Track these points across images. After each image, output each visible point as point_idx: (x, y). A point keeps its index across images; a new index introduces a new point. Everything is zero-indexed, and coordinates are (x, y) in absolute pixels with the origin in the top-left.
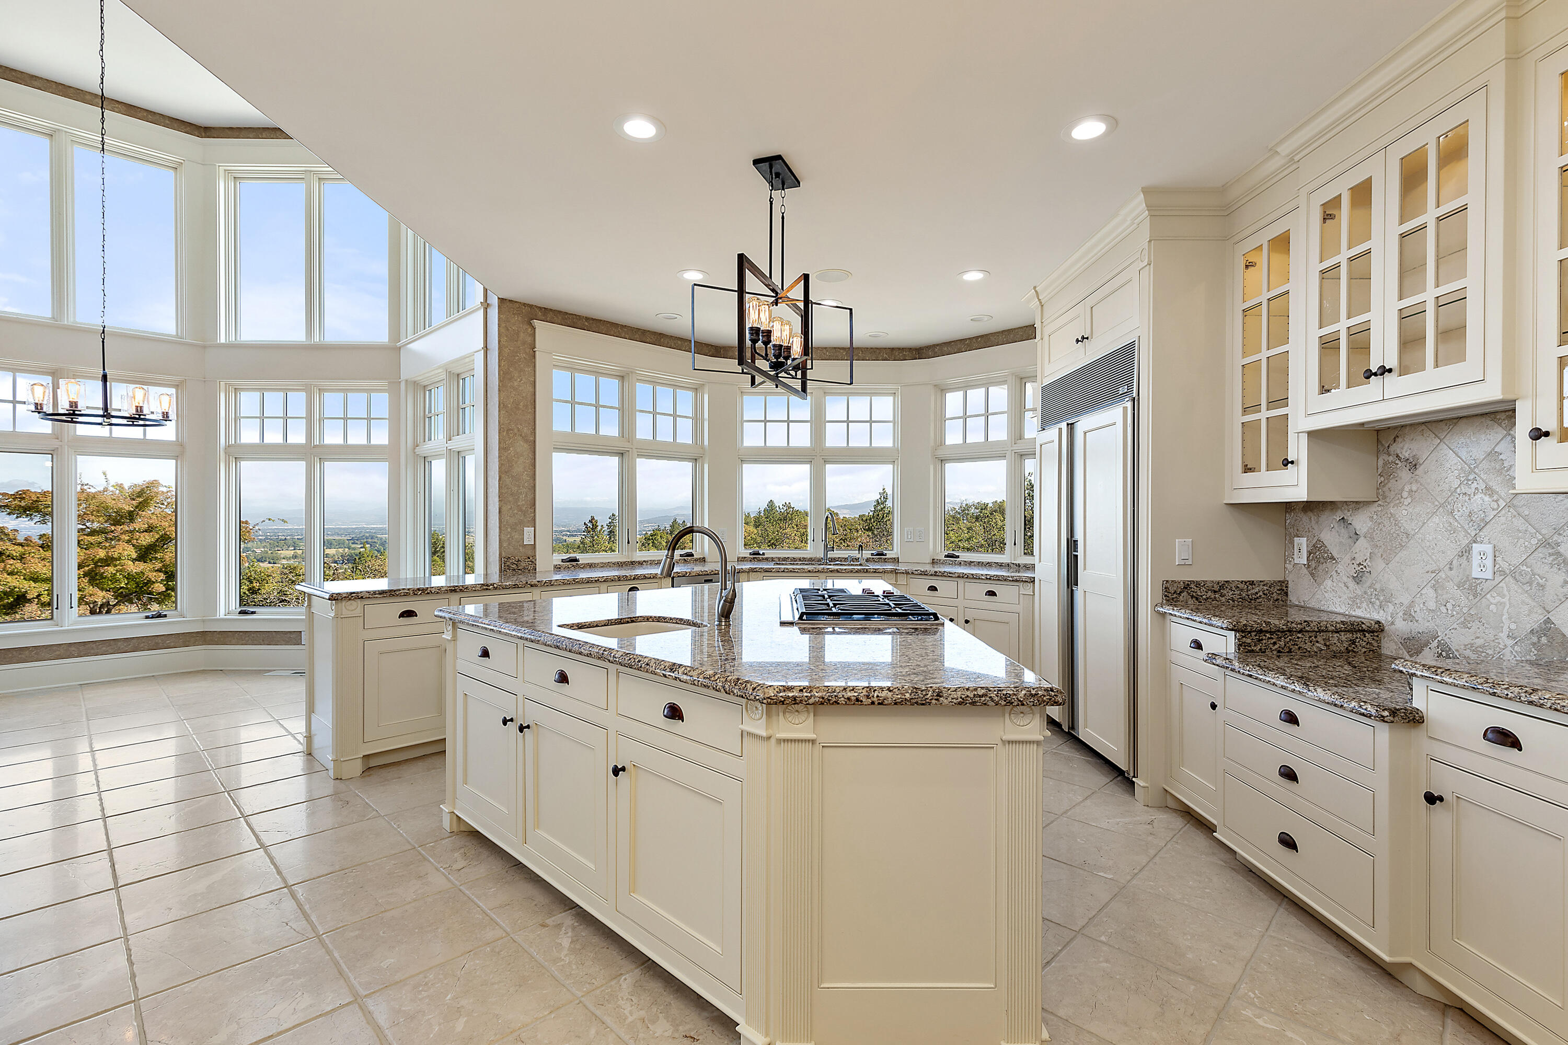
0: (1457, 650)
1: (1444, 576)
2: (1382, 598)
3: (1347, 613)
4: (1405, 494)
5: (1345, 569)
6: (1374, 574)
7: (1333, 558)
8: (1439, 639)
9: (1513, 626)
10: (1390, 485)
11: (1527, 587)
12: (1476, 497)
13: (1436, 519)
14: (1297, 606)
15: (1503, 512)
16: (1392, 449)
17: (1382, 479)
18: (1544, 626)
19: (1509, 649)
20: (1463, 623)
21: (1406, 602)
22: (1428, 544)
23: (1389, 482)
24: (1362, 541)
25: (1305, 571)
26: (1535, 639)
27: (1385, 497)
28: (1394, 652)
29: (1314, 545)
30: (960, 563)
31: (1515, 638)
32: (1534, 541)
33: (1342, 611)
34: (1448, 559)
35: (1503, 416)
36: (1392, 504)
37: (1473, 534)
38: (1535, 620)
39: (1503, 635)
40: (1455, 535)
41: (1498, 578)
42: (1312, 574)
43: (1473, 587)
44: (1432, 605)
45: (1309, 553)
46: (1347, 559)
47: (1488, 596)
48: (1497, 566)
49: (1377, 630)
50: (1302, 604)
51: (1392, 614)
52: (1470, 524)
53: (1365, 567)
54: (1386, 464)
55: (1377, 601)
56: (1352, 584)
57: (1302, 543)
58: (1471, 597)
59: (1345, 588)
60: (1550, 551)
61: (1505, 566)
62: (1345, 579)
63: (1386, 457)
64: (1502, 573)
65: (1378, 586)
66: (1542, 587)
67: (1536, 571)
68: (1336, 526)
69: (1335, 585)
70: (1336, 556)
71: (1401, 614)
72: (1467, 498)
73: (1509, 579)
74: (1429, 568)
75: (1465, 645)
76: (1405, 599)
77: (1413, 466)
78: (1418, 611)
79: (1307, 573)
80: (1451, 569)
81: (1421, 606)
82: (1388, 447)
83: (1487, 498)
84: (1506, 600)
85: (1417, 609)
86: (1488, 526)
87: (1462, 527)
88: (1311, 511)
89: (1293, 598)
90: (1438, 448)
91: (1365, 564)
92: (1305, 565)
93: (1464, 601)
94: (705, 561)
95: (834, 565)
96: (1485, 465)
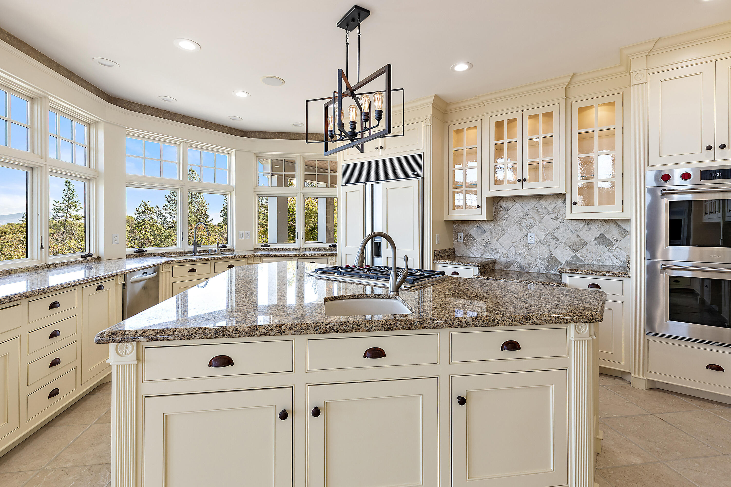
0: (523, 265)
1: (518, 243)
2: (495, 251)
3: (481, 257)
4: (504, 218)
5: (480, 241)
6: (492, 244)
7: (475, 239)
8: (517, 262)
9: (541, 257)
10: (498, 215)
11: (545, 245)
12: (529, 220)
13: (515, 226)
14: (459, 256)
15: (537, 224)
16: (499, 204)
17: (495, 213)
18: (550, 256)
19: (540, 263)
20: (525, 257)
21: (504, 252)
22: (512, 234)
23: (497, 214)
24: (487, 233)
25: (462, 244)
26: (547, 260)
27: (496, 219)
28: (500, 268)
29: (466, 235)
30: (272, 249)
31: (541, 260)
32: (547, 232)
33: (479, 257)
34: (520, 238)
35: (537, 197)
36: (499, 222)
37: (528, 231)
38: (548, 254)
39: (538, 259)
40: (522, 231)
41: (536, 243)
42: (466, 245)
43: (528, 246)
44: (514, 252)
45: (464, 238)
46: (481, 239)
47: (533, 248)
48: (536, 240)
49: (494, 262)
50: (461, 256)
51: (499, 256)
52: (527, 228)
53: (488, 242)
54: (496, 209)
55: (493, 253)
56: (482, 247)
57: (461, 235)
58: (527, 249)
59: (480, 249)
60: (552, 235)
61: (538, 240)
62: (480, 246)
63: (496, 206)
64: (537, 241)
65: (493, 248)
66: (549, 245)
67: (547, 241)
68: (476, 229)
69: (476, 248)
70: (476, 238)
71: (502, 256)
72: (526, 220)
73: (539, 243)
74: (513, 241)
75: (526, 264)
76: (504, 251)
77: (507, 210)
78: (509, 254)
79: (463, 245)
80: (520, 241)
81: (510, 253)
82: (497, 203)
83: (532, 220)
84: (538, 249)
85: (508, 254)
86: (533, 228)
87: (524, 229)
88: (465, 223)
89: (457, 254)
90: (516, 205)
91: (488, 241)
92: (462, 242)
93: (525, 250)
94: (100, 259)
95: (202, 255)
96: (531, 210)
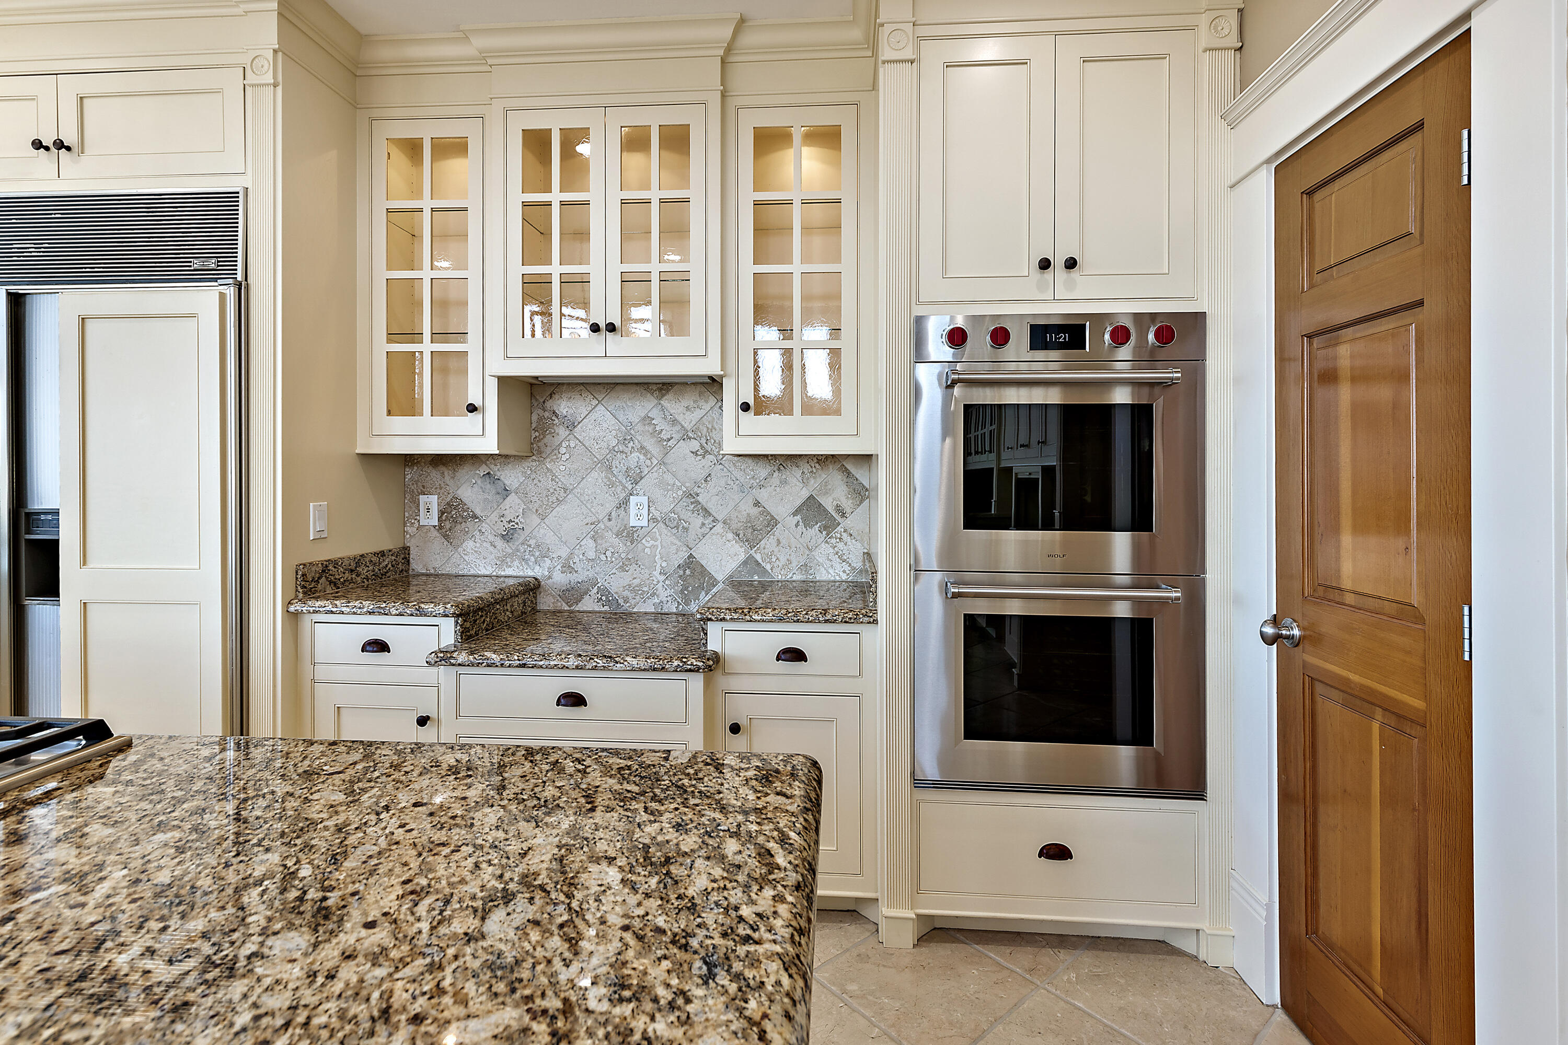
0: (616, 593)
1: (603, 527)
2: (537, 554)
3: (494, 574)
4: (563, 450)
5: (491, 525)
6: (527, 532)
7: (475, 517)
8: (599, 585)
9: (664, 564)
10: (545, 440)
11: (675, 531)
12: (633, 455)
13: (595, 474)
14: (423, 574)
15: (655, 469)
16: (548, 404)
17: (537, 434)
18: (688, 561)
19: (661, 584)
20: (621, 567)
21: (564, 555)
22: (587, 498)
23: (544, 437)
24: (512, 498)
25: (435, 533)
26: (681, 572)
27: (540, 452)
28: (552, 605)
29: (448, 504)
31: (665, 574)
32: (680, 493)
33: (487, 573)
34: (607, 511)
35: (655, 387)
36: (548, 460)
37: (630, 488)
38: (684, 555)
39: (657, 573)
40: (613, 489)
41: (652, 525)
42: (446, 537)
43: (630, 535)
44: (591, 555)
45: (442, 513)
46: (494, 517)
47: (644, 541)
48: (651, 515)
49: (532, 588)
50: (432, 571)
51: (550, 568)
52: (628, 479)
53: (517, 524)
54: (541, 419)
55: (532, 557)
56: (500, 543)
57: (431, 503)
58: (629, 544)
59: (491, 549)
60: (693, 500)
61: (657, 514)
62: (491, 538)
63: (540, 412)
64: (655, 520)
65: (532, 542)
66: (686, 529)
67: (681, 517)
68: (479, 482)
69: (478, 545)
70: (478, 512)
71: (559, 567)
72: (624, 455)
73: (661, 525)
74: (589, 520)
75: (624, 587)
76: (564, 552)
77: (571, 425)
78: (578, 562)
79: (438, 535)
80: (610, 520)
81: (581, 556)
82: (544, 402)
83: (642, 457)
84: (658, 543)
85: (576, 560)
86: (642, 481)
87: (620, 482)
88: (444, 465)
89: (417, 566)
90: (596, 409)
91: (516, 521)
92: (435, 527)
93: (622, 548)
96: (639, 427)
